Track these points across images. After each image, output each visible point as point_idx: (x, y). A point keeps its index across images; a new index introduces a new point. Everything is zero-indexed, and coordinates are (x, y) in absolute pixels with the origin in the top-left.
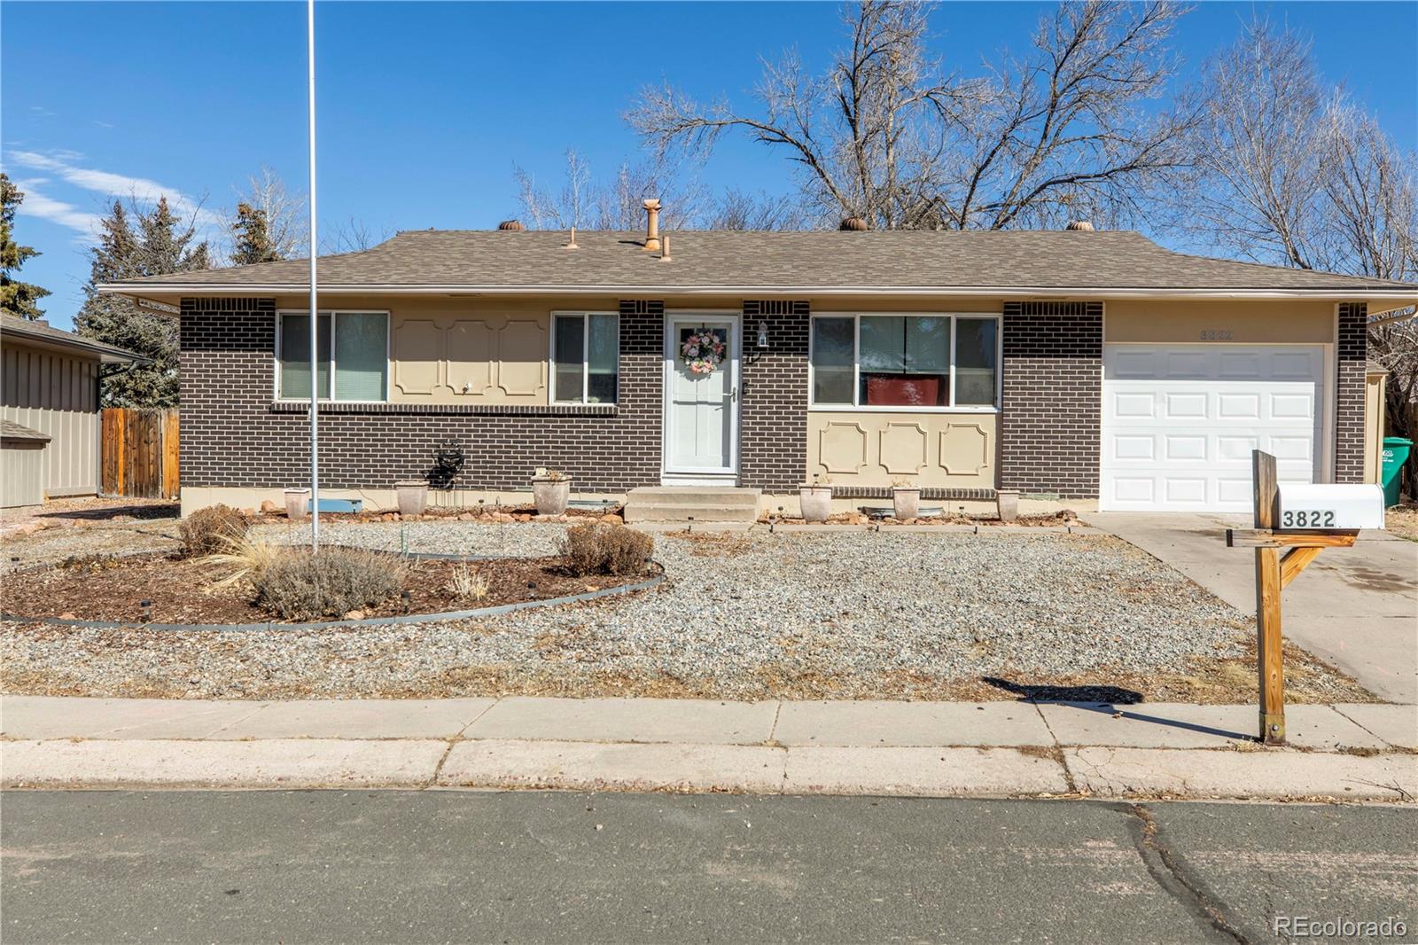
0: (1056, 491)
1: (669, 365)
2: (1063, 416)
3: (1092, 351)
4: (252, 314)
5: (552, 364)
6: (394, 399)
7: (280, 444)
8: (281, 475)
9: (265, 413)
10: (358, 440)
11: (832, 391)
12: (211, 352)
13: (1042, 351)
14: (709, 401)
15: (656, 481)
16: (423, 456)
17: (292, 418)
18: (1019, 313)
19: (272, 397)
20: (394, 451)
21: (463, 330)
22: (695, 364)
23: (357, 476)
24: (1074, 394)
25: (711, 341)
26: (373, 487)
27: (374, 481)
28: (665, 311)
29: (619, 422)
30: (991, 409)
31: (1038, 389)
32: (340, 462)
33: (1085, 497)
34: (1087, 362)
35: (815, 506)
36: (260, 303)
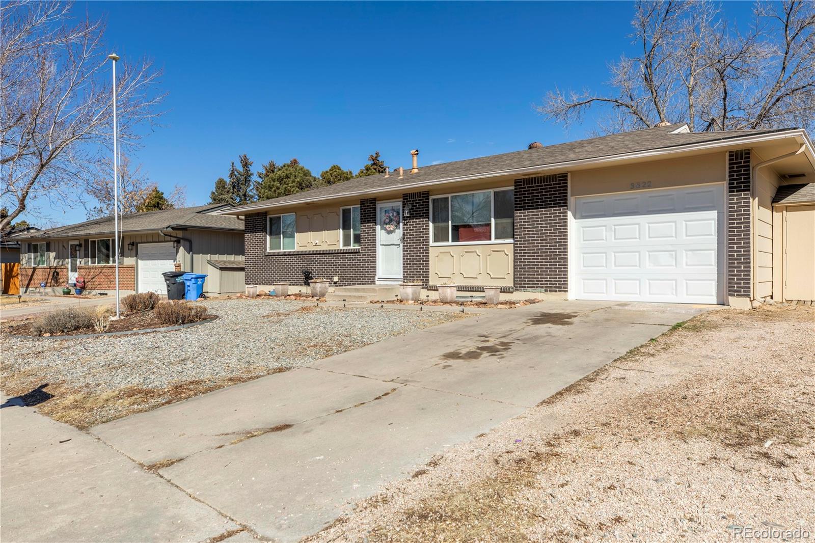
0: (542, 287)
1: (378, 227)
2: (546, 243)
3: (560, 203)
4: (260, 218)
5: (341, 230)
6: (297, 249)
7: (267, 268)
8: (268, 280)
9: (264, 256)
11: (440, 236)
12: (251, 234)
13: (533, 206)
14: (395, 243)
15: (373, 282)
18: (521, 185)
19: (266, 250)
21: (315, 218)
22: (387, 226)
24: (551, 230)
25: (393, 215)
28: (377, 202)
29: (361, 255)
30: (511, 241)
31: (532, 228)
33: (559, 291)
34: (558, 210)
35: (405, 295)
36: (263, 214)
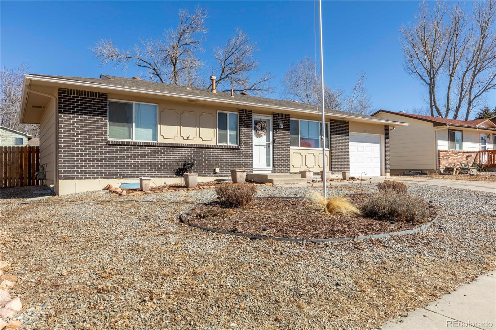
1: (253, 132)
4: (97, 99)
5: (218, 130)
6: (160, 140)
7: (112, 159)
8: (112, 173)
9: (104, 145)
10: (147, 157)
12: (75, 115)
13: (338, 133)
15: (251, 172)
16: (174, 164)
17: (117, 148)
19: (107, 138)
20: (163, 162)
21: (187, 115)
23: (147, 172)
24: (344, 145)
25: (264, 125)
26: (154, 177)
27: (154, 175)
28: (253, 114)
29: (241, 151)
30: (328, 149)
32: (140, 167)
36: (101, 95)
